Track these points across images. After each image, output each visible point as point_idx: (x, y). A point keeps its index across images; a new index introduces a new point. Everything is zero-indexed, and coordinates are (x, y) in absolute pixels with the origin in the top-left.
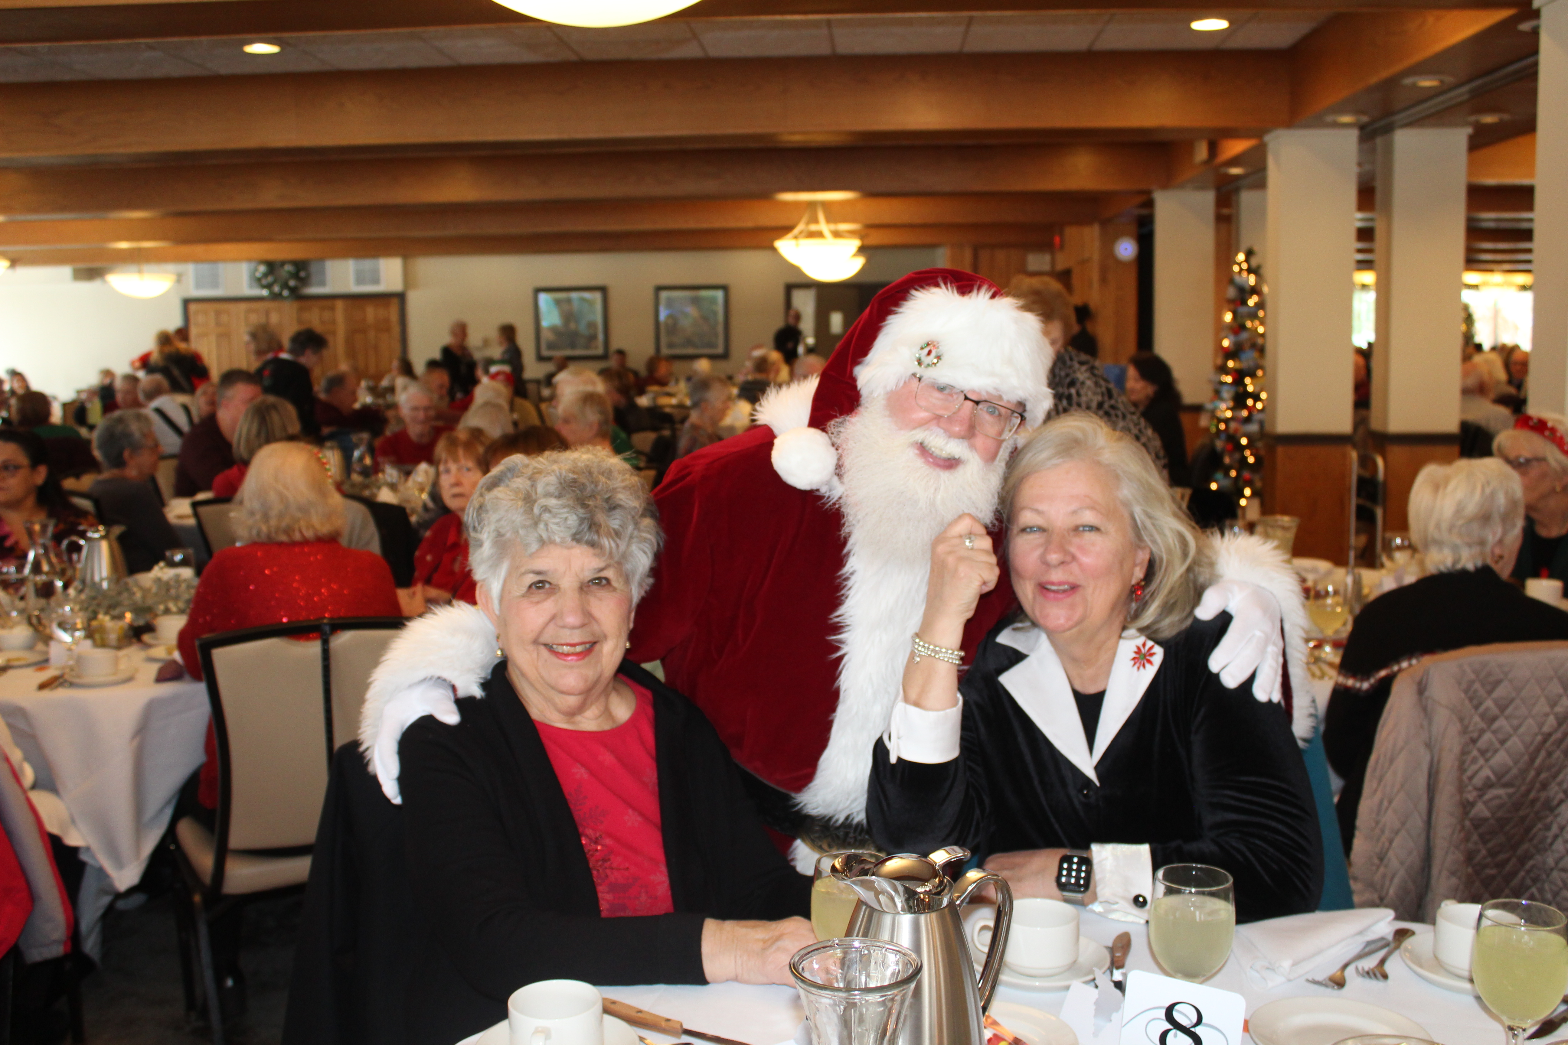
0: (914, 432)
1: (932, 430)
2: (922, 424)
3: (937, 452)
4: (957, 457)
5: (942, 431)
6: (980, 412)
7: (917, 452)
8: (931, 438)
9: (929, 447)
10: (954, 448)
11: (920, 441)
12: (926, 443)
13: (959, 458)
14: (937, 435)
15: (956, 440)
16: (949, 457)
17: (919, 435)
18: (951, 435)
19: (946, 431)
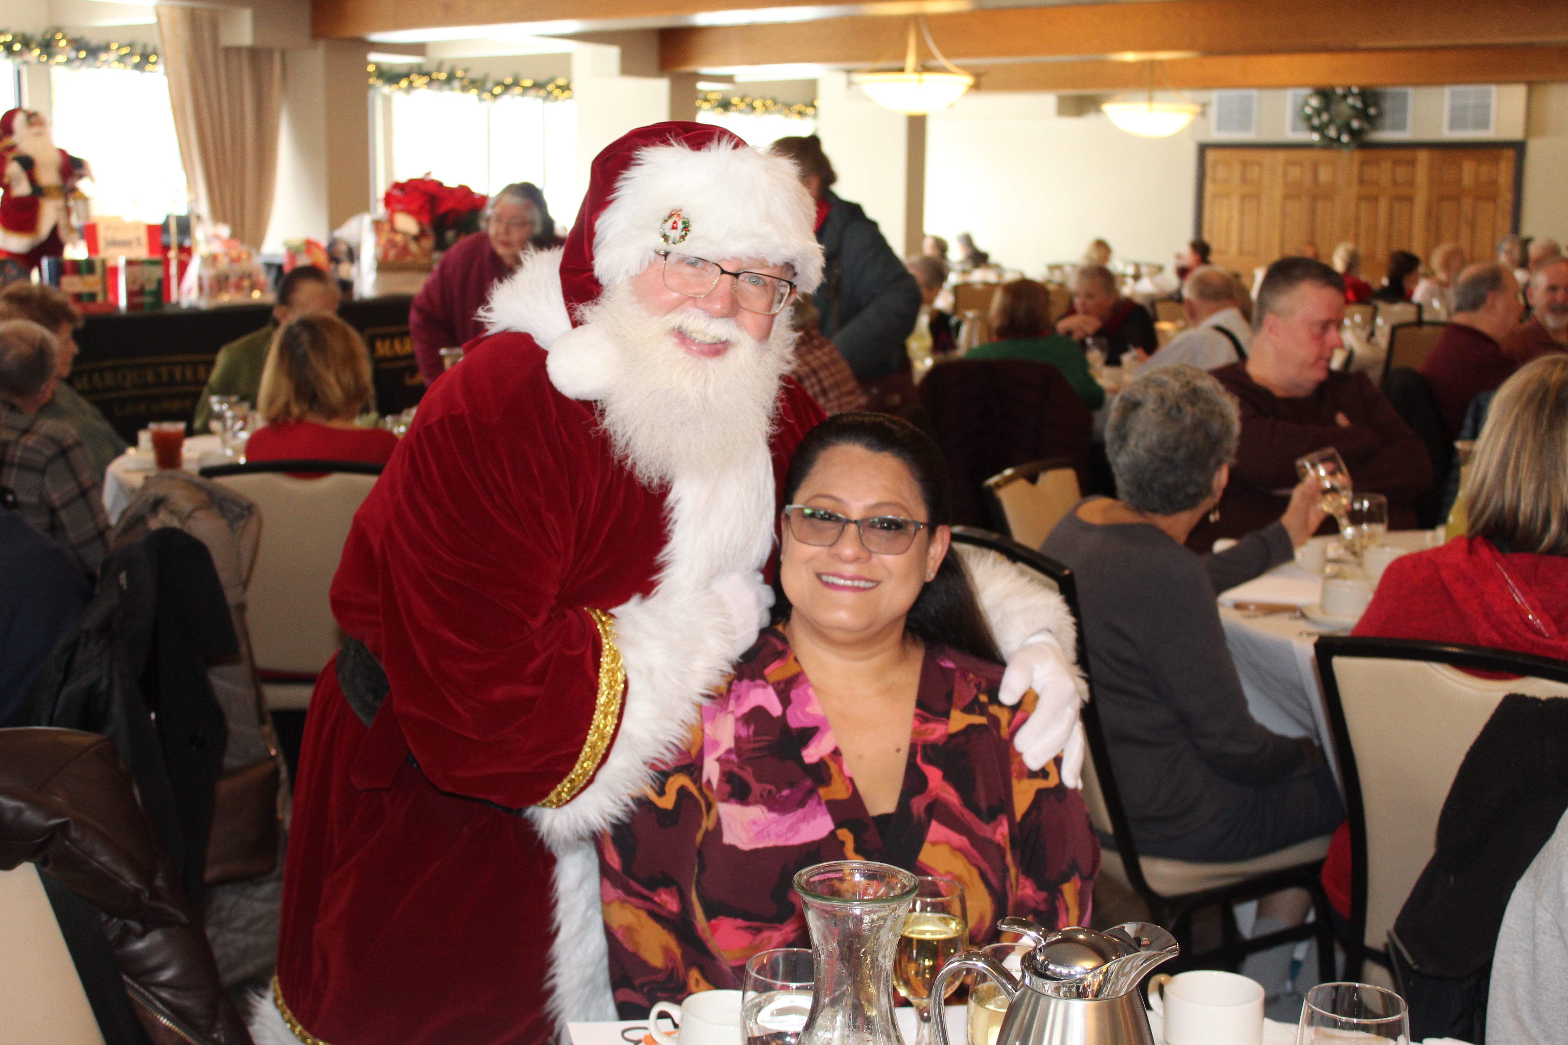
0: (668, 317)
1: (688, 312)
2: (676, 306)
3: (700, 337)
4: (724, 339)
5: (701, 312)
6: (742, 284)
7: (676, 340)
8: (690, 321)
9: (688, 331)
10: (720, 329)
11: (677, 326)
12: (685, 326)
13: (727, 340)
14: (695, 317)
15: (720, 320)
16: (715, 341)
17: (676, 319)
18: (714, 315)
19: (705, 310)
